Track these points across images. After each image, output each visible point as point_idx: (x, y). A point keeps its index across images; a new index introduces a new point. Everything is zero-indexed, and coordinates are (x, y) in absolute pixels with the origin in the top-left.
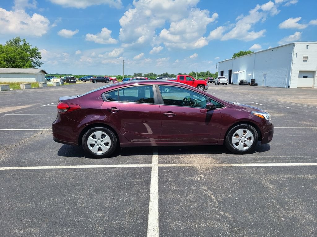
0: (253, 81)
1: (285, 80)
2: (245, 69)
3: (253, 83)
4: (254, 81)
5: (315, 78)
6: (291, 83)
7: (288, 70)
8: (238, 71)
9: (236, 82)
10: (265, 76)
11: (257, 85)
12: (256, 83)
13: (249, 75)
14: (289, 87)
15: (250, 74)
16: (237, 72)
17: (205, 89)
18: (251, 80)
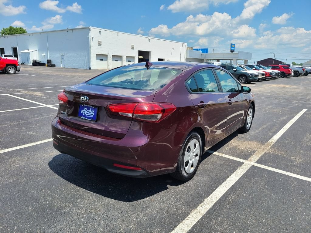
0: (49, 62)
1: (85, 62)
2: (37, 48)
3: (50, 63)
4: (51, 62)
5: (108, 61)
6: (91, 65)
7: (87, 52)
8: (28, 50)
9: (28, 62)
10: (63, 57)
11: (54, 66)
12: (52, 63)
13: (42, 55)
14: (90, 68)
15: (44, 54)
16: (26, 51)
17: (17, 70)
18: (47, 61)
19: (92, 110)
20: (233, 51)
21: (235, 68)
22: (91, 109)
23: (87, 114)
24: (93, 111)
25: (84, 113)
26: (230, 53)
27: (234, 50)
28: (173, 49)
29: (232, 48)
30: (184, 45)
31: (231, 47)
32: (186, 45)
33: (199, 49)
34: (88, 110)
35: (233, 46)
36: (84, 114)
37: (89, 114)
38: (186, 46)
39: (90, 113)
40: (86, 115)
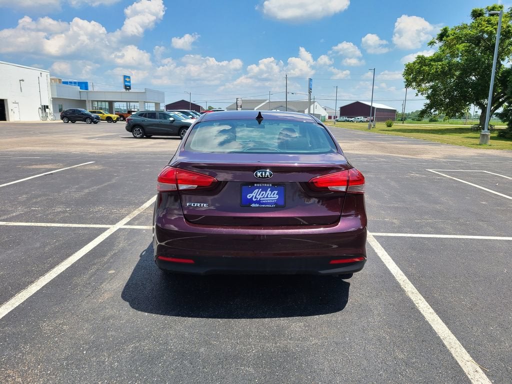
19: (272, 191)
20: (128, 87)
21: (171, 117)
22: (269, 189)
23: (263, 198)
24: (276, 192)
25: (255, 198)
26: (124, 90)
27: (130, 86)
28: (23, 81)
29: (126, 83)
30: (44, 74)
31: (125, 81)
32: (49, 74)
33: (75, 83)
34: (264, 192)
35: (128, 80)
36: (254, 200)
37: (267, 197)
38: (49, 76)
39: (269, 196)
40: (260, 200)
